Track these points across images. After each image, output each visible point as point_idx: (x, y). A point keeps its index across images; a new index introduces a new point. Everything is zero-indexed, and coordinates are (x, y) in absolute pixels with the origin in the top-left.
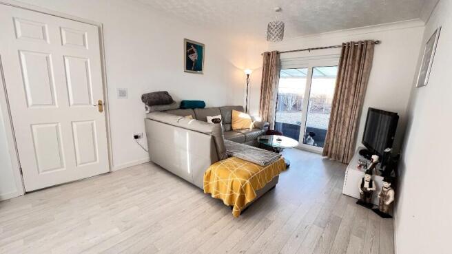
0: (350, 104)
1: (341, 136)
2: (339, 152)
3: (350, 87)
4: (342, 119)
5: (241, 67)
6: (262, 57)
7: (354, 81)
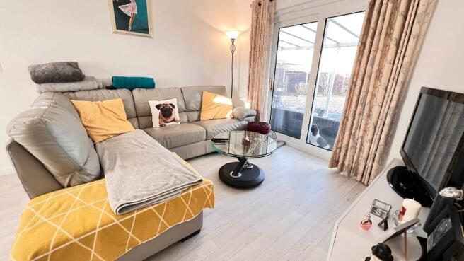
0: (384, 79)
1: (362, 137)
2: (357, 162)
3: (386, 46)
4: (367, 108)
5: (223, 28)
6: (251, 9)
7: (395, 35)
